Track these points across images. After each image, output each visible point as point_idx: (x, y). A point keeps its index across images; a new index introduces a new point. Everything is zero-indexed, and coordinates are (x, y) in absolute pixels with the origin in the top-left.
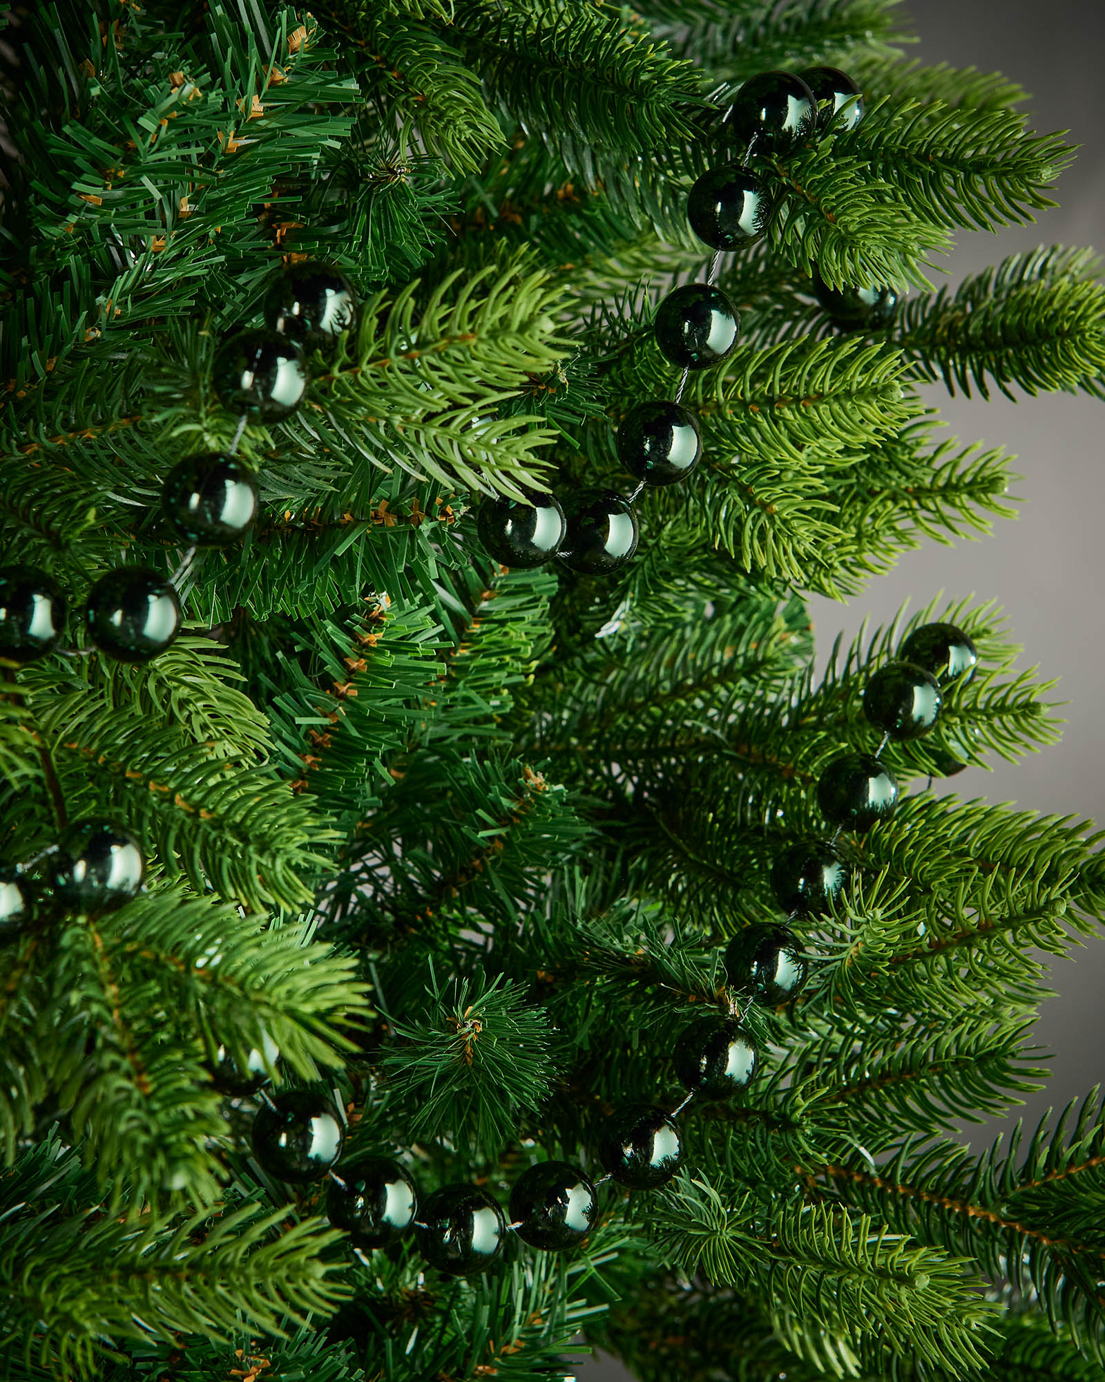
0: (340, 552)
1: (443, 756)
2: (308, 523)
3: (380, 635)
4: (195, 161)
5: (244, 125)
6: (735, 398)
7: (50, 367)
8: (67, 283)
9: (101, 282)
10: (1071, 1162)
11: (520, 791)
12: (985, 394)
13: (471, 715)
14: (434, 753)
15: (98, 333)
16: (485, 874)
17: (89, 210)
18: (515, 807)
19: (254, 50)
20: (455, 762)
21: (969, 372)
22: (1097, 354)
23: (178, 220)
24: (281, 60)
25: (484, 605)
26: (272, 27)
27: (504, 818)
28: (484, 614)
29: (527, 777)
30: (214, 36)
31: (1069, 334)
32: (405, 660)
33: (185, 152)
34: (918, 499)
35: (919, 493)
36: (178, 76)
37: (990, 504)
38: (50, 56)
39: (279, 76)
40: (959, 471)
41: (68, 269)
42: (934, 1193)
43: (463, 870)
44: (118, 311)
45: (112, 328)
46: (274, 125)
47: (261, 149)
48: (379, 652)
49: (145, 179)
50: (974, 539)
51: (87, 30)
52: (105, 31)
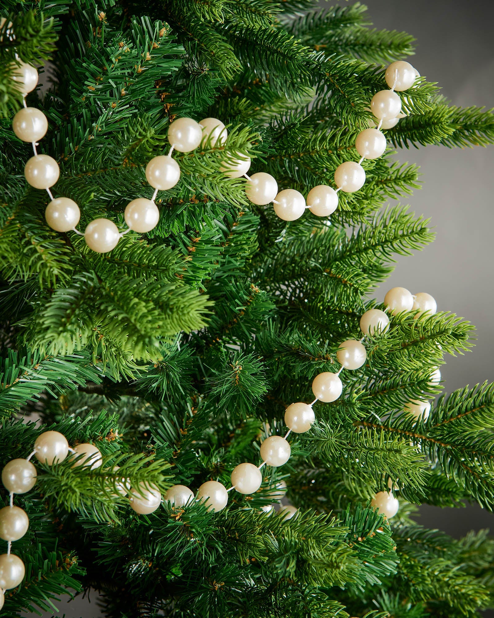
0: (179, 212)
1: (221, 282)
2: (168, 204)
3: (199, 238)
4: (127, 74)
5: (144, 63)
6: (323, 148)
7: (76, 149)
8: (82, 119)
9: (94, 118)
10: (451, 417)
11: (250, 293)
12: (407, 146)
13: (232, 267)
14: (218, 282)
15: (93, 137)
16: (239, 324)
17: (90, 92)
18: (248, 298)
19: (147, 36)
20: (226, 284)
21: (401, 140)
22: (447, 130)
23: (121, 97)
24: (156, 39)
25: (234, 228)
26: (153, 27)
27: (245, 303)
28: (234, 231)
29: (252, 288)
30: (133, 31)
31: (437, 124)
32: (209, 246)
33: (123, 71)
34: (386, 184)
35: (386, 182)
36: (122, 43)
37: (411, 184)
38: (75, 40)
39: (156, 45)
40: (400, 174)
41: (82, 114)
42: (403, 430)
43: (230, 323)
44: (100, 129)
45: (98, 136)
46: (154, 63)
47: (150, 71)
48: (200, 244)
49: (110, 81)
50: (406, 197)
51: (88, 30)
52: (95, 31)
